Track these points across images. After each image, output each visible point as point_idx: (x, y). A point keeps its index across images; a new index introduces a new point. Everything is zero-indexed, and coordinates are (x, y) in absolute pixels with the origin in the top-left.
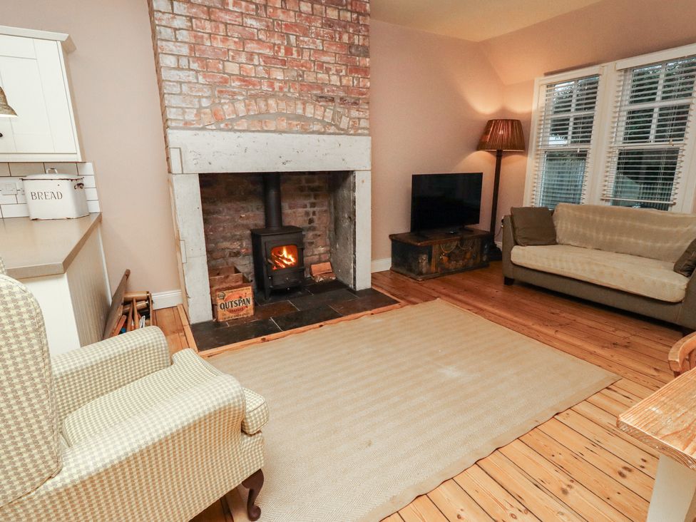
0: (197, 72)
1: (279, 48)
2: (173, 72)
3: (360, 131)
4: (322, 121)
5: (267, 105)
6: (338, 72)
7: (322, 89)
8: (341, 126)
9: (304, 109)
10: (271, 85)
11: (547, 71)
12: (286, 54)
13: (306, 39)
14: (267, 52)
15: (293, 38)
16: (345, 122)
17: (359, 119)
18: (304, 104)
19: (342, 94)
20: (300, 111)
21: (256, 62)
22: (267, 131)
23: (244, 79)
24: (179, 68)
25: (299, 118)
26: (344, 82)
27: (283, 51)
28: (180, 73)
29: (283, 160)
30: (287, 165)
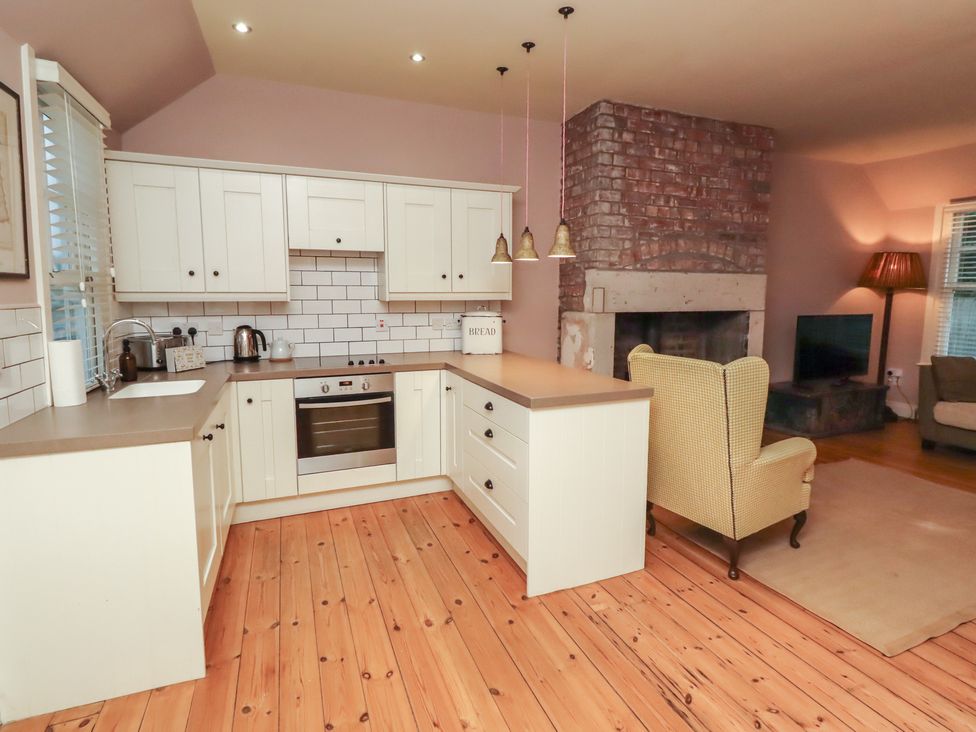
0: (624, 216)
1: (692, 189)
2: (607, 217)
3: (757, 269)
4: (723, 260)
5: (677, 245)
6: (741, 209)
7: (725, 228)
8: (740, 265)
9: (708, 248)
10: (682, 226)
11: (953, 198)
12: (697, 195)
13: (715, 179)
14: (682, 194)
15: (704, 179)
16: (743, 260)
17: (757, 256)
18: (708, 243)
19: (742, 232)
20: (704, 250)
21: (672, 204)
22: (674, 271)
23: (661, 222)
24: (611, 214)
25: (703, 256)
26: (746, 219)
27: (695, 192)
28: (611, 218)
29: (686, 299)
30: (689, 305)
